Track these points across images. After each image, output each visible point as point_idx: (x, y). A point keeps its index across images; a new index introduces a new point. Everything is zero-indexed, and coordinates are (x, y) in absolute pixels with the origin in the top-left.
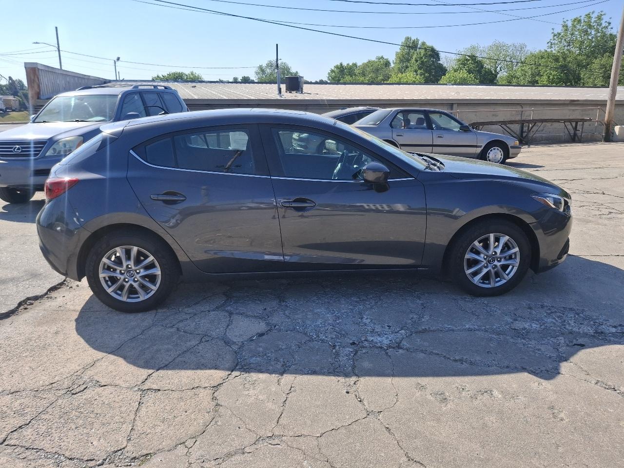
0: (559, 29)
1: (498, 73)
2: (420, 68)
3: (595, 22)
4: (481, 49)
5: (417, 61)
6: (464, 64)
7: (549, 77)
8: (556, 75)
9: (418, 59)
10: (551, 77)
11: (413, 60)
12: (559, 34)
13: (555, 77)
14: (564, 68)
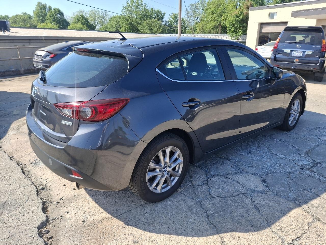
0: (125, 5)
1: (96, 26)
2: (54, 21)
3: (140, 2)
4: (85, 12)
5: (51, 17)
6: (79, 20)
7: (125, 28)
8: (128, 27)
9: (52, 16)
10: (126, 29)
11: (48, 16)
12: (126, 7)
13: (128, 28)
14: (131, 24)
